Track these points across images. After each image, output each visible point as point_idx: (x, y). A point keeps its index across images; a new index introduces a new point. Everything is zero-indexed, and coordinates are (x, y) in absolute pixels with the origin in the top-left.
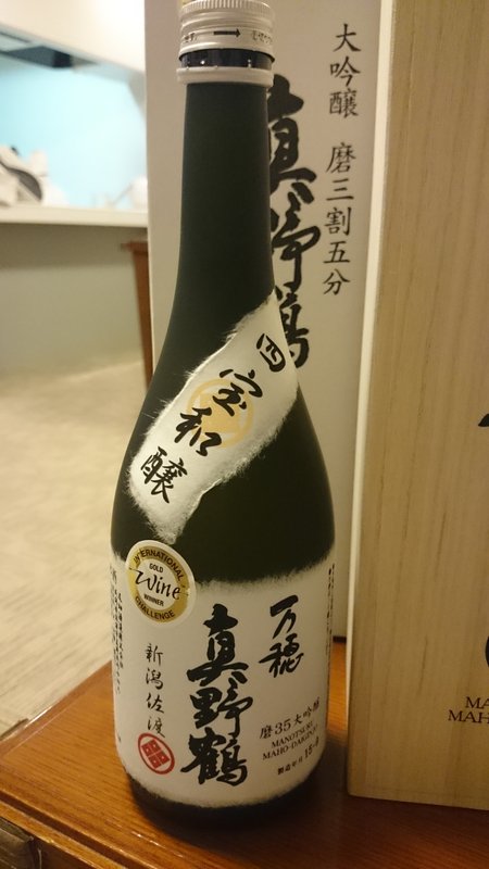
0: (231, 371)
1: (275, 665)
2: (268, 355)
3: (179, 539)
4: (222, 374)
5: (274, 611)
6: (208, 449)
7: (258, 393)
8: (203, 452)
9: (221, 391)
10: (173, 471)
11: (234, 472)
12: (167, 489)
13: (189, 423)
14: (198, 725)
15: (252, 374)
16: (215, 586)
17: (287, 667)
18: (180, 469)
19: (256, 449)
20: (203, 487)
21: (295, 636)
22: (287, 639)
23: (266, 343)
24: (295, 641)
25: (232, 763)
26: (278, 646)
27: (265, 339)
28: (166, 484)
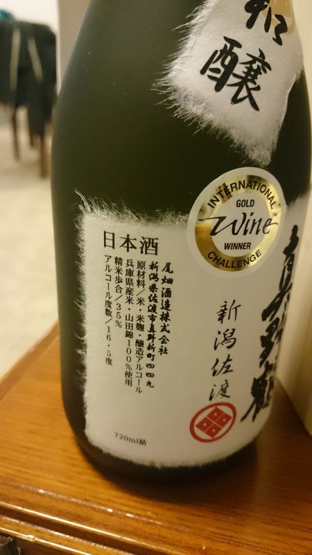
8: (278, 41)
10: (255, 66)
12: (254, 93)
20: (287, 85)
28: (251, 85)
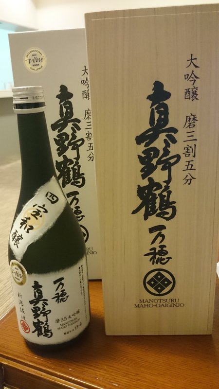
0: (36, 205)
1: (58, 300)
2: (51, 198)
3: (22, 260)
4: (34, 206)
5: (55, 283)
6: (29, 231)
7: (46, 211)
8: (28, 232)
9: (34, 212)
10: (19, 238)
11: (38, 239)
12: (18, 244)
13: (24, 222)
14: (35, 318)
15: (44, 206)
16: (33, 275)
17: (62, 300)
18: (21, 237)
19: (45, 230)
20: (28, 243)
21: (64, 290)
22: (61, 291)
23: (49, 194)
24: (64, 292)
25: (47, 331)
26: (58, 294)
27: (49, 193)
28: (17, 242)
